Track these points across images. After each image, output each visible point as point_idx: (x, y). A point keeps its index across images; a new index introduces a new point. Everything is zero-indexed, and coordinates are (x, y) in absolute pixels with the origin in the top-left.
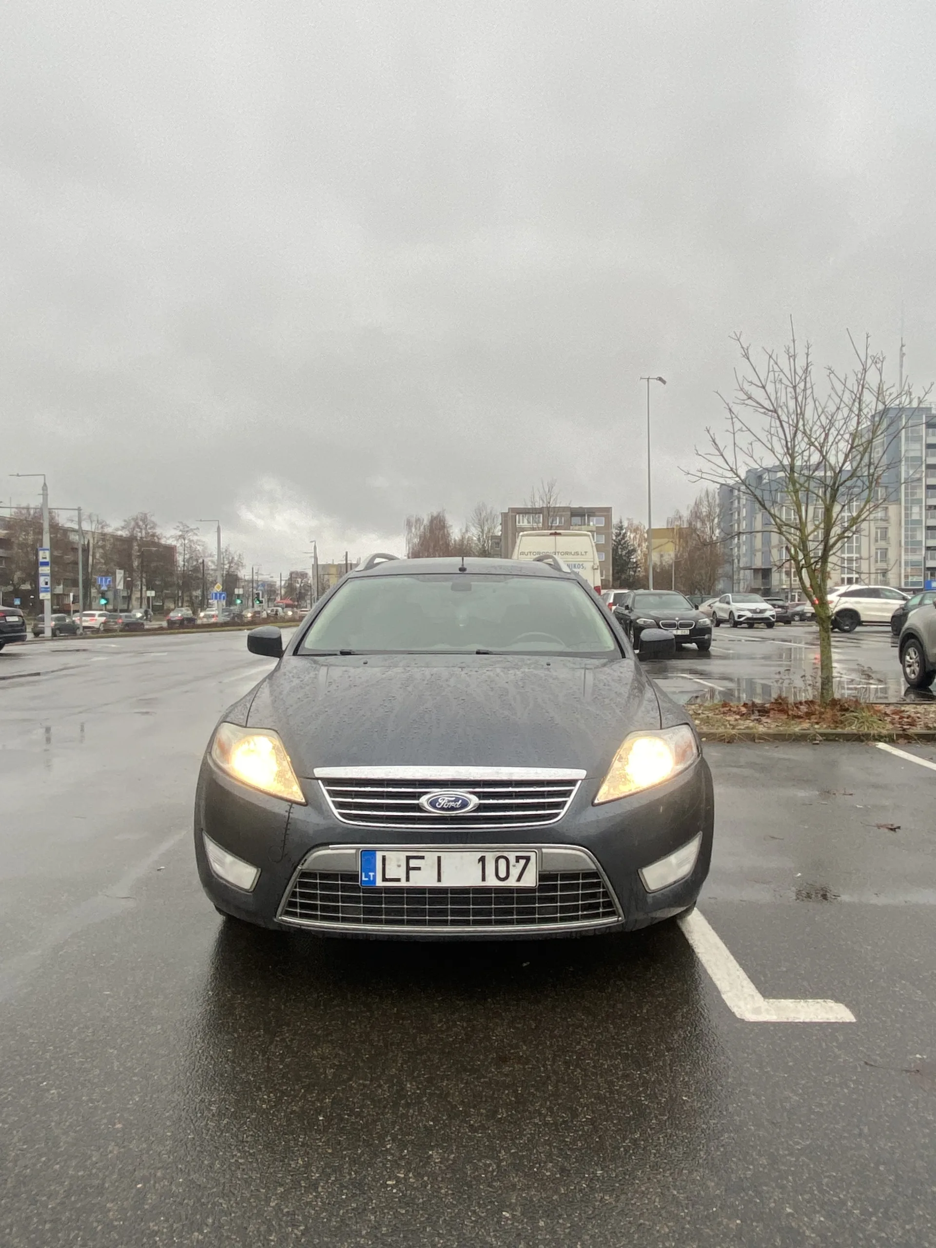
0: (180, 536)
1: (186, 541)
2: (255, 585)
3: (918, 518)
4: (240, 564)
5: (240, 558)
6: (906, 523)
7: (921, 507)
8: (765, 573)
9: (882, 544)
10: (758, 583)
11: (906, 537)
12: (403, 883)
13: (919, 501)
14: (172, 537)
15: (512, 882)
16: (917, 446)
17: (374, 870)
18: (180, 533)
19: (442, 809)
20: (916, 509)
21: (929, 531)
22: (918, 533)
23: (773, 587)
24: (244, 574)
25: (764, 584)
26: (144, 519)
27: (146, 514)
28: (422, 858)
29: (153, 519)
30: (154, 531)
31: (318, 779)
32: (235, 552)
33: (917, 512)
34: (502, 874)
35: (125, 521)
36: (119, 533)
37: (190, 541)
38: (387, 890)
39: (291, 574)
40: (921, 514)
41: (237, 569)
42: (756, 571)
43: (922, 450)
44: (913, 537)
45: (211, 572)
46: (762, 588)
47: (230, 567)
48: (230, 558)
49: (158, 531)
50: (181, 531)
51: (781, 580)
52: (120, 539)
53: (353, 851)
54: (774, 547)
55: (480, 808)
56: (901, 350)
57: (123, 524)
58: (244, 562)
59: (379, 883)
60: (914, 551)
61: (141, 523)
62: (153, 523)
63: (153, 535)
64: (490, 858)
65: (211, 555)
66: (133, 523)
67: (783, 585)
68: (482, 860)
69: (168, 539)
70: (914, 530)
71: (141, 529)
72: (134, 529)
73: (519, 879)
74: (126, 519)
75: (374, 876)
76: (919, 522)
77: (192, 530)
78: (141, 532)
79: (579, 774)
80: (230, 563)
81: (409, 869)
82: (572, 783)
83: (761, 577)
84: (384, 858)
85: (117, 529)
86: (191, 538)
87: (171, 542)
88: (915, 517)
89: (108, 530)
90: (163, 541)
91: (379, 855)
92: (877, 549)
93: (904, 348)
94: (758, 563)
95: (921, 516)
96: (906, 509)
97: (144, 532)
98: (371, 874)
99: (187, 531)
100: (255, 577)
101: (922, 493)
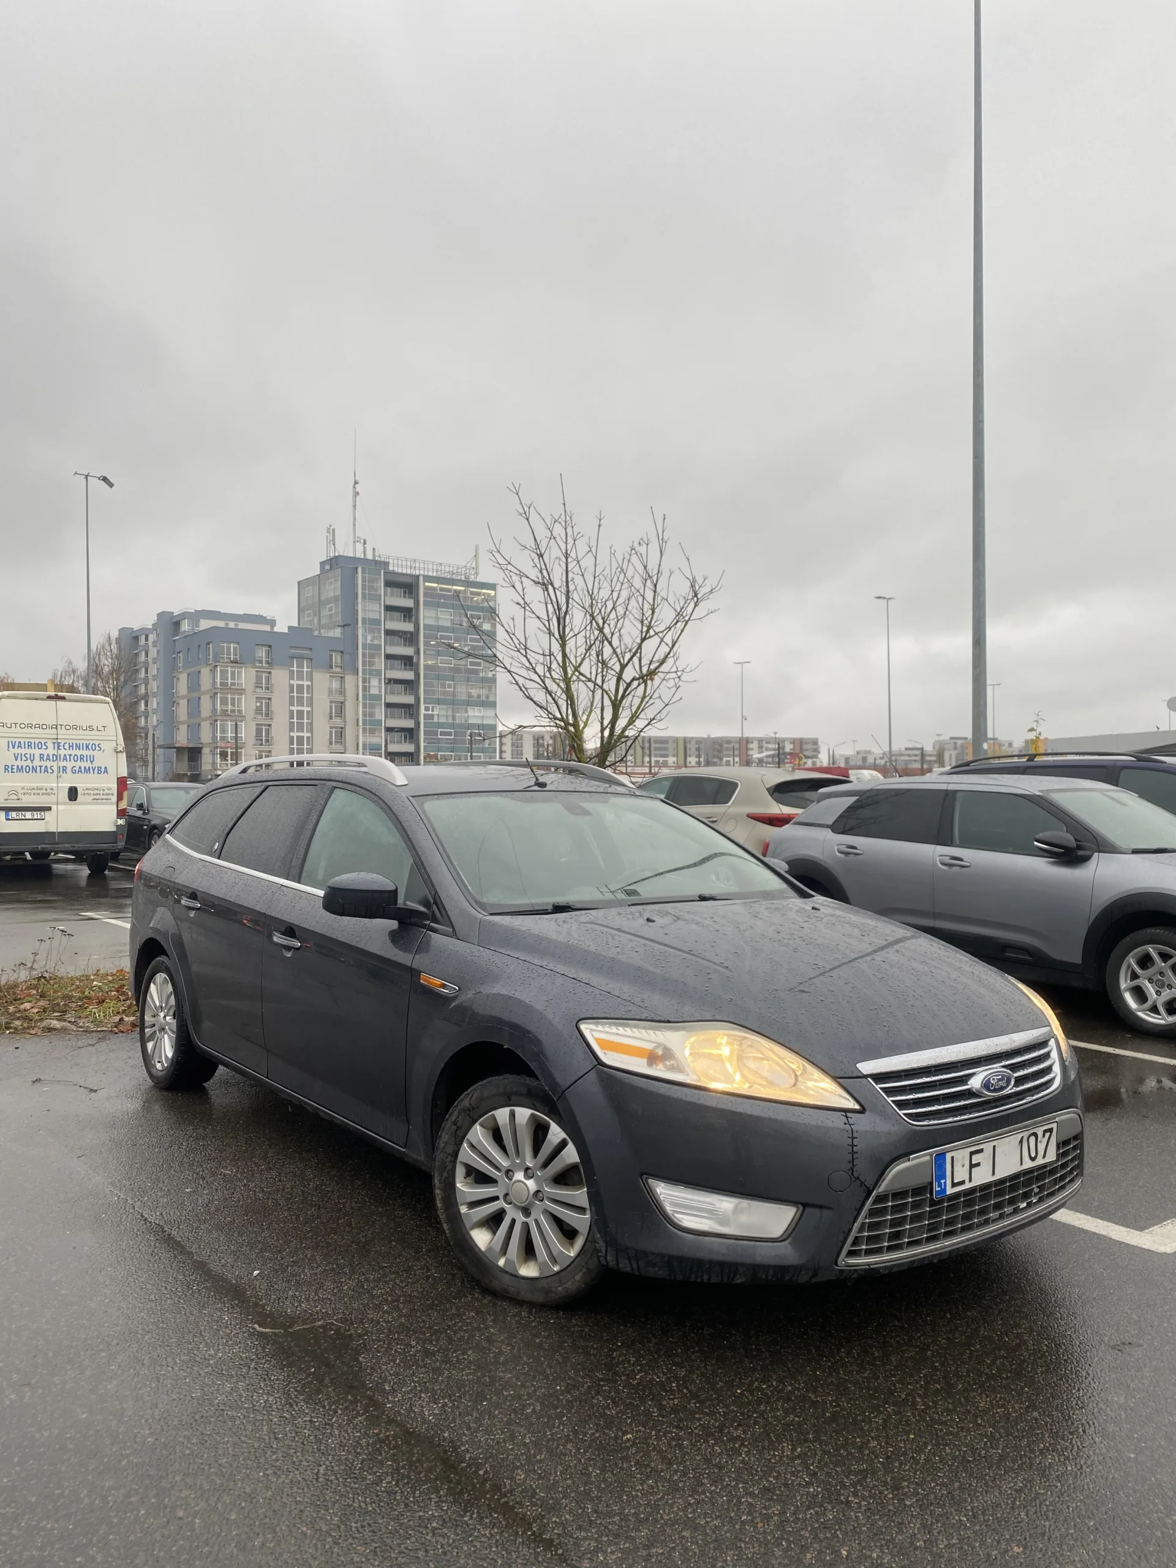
3: (377, 692)
6: (364, 698)
7: (380, 680)
8: (194, 754)
9: (338, 722)
10: (184, 768)
11: (364, 714)
12: (966, 1186)
13: (379, 673)
15: (1040, 1161)
16: (376, 607)
17: (945, 1177)
19: (995, 1090)
20: (374, 682)
21: (389, 710)
22: (377, 711)
23: (203, 774)
25: (190, 768)
28: (981, 1151)
31: (865, 1077)
33: (376, 686)
34: (1034, 1155)
38: (949, 1197)
40: (380, 688)
42: (180, 750)
43: (380, 612)
44: (371, 715)
46: (189, 773)
51: (214, 763)
53: (928, 1158)
54: (205, 719)
56: (354, 487)
59: (950, 1191)
60: (372, 732)
64: (1024, 1138)
67: (216, 770)
68: (1019, 1142)
70: (372, 706)
73: (1044, 1157)
75: (945, 1183)
76: (377, 698)
81: (972, 1167)
83: (186, 759)
84: (952, 1158)
88: (374, 691)
91: (948, 1156)
92: (331, 728)
93: (357, 486)
94: (182, 738)
95: (380, 691)
96: (364, 680)
98: (943, 1181)
101: (380, 663)
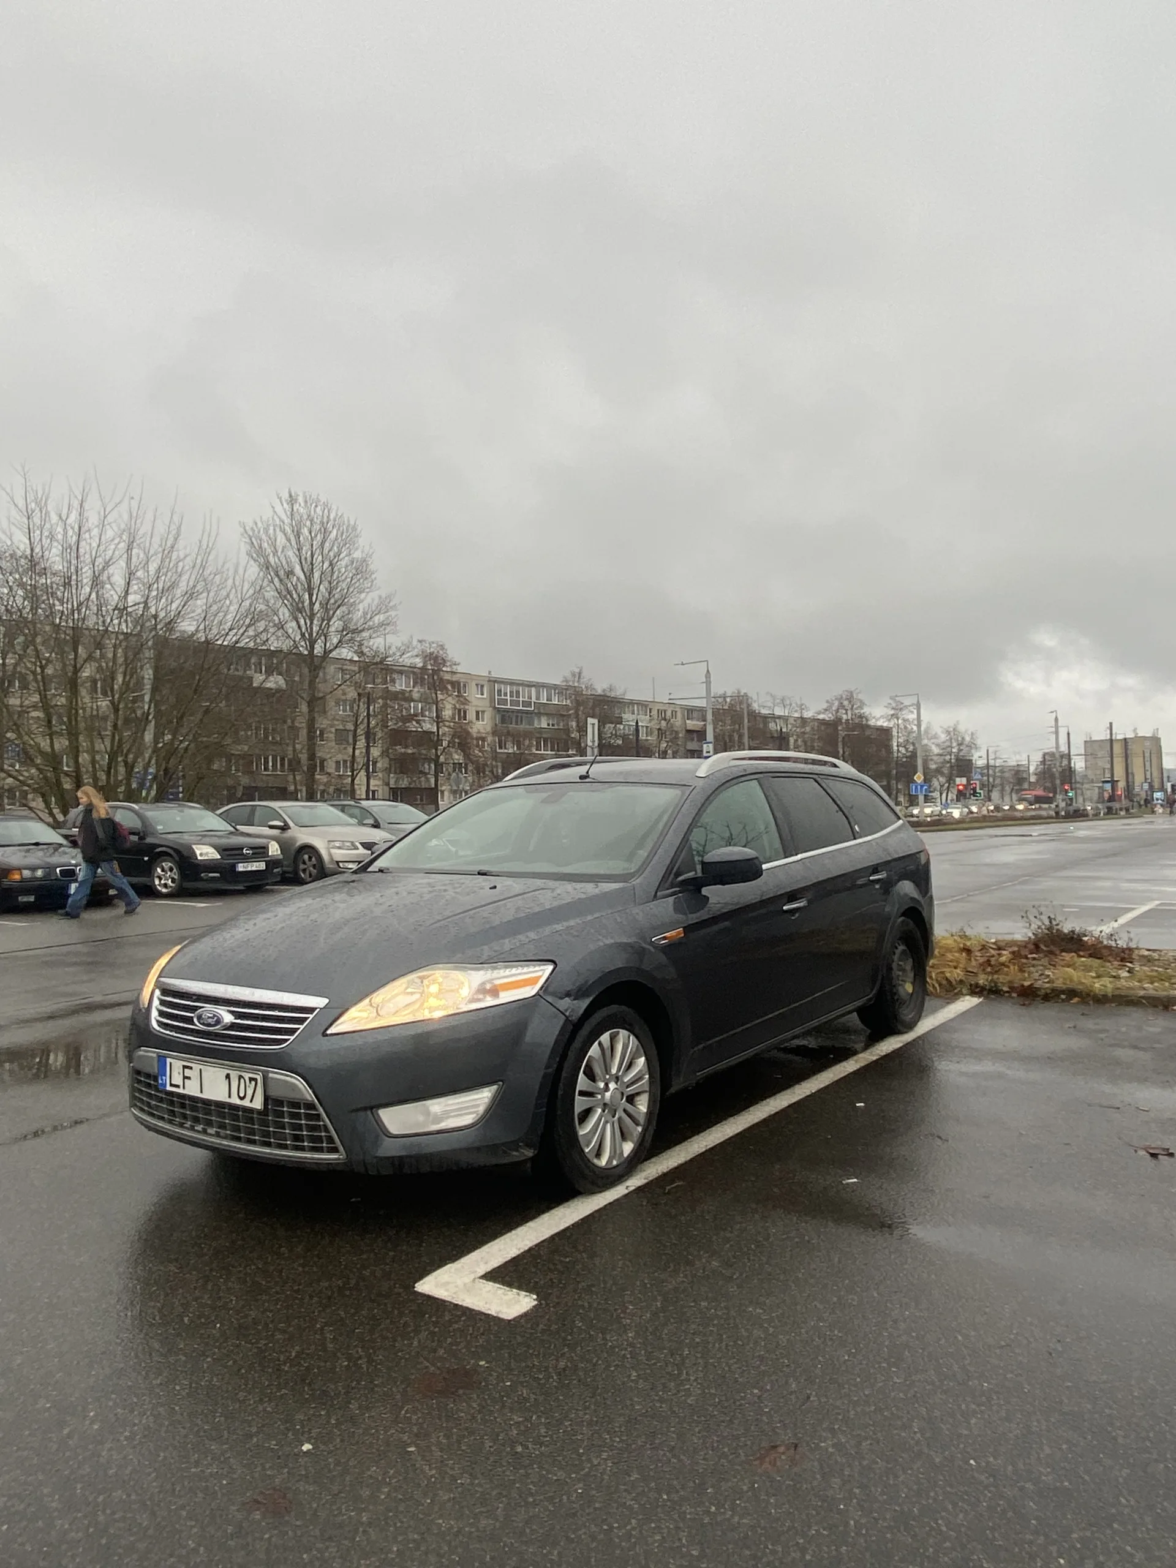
0: (892, 715)
1: (900, 721)
2: (991, 772)
4: (972, 746)
5: (972, 738)
12: (180, 1091)
14: (882, 717)
15: (247, 1102)
17: (165, 1076)
18: (892, 712)
19: (205, 1024)
24: (979, 759)
26: (850, 699)
27: (851, 692)
28: (192, 1068)
29: (860, 697)
30: (862, 711)
32: (966, 731)
34: (242, 1095)
35: (827, 702)
36: (821, 717)
37: (904, 720)
38: (172, 1094)
39: (1044, 755)
41: (969, 752)
45: (935, 758)
47: (960, 750)
48: (960, 739)
49: (866, 711)
50: (893, 709)
52: (823, 722)
53: (154, 1055)
55: (232, 1026)
57: (825, 706)
58: (979, 742)
59: (168, 1087)
61: (846, 703)
62: (861, 701)
63: (861, 717)
64: (234, 1075)
65: (935, 737)
66: (836, 703)
68: (228, 1076)
69: (877, 720)
71: (846, 710)
72: (837, 711)
73: (250, 1101)
74: (829, 699)
75: (166, 1080)
77: (906, 707)
78: (846, 713)
79: (319, 1002)
80: (959, 745)
81: (185, 1078)
82: (311, 1010)
84: (171, 1065)
85: (819, 713)
86: (906, 717)
87: (883, 723)
89: (808, 714)
90: (872, 723)
91: (168, 1061)
97: (849, 713)
98: (164, 1078)
99: (901, 709)
100: (992, 762)
